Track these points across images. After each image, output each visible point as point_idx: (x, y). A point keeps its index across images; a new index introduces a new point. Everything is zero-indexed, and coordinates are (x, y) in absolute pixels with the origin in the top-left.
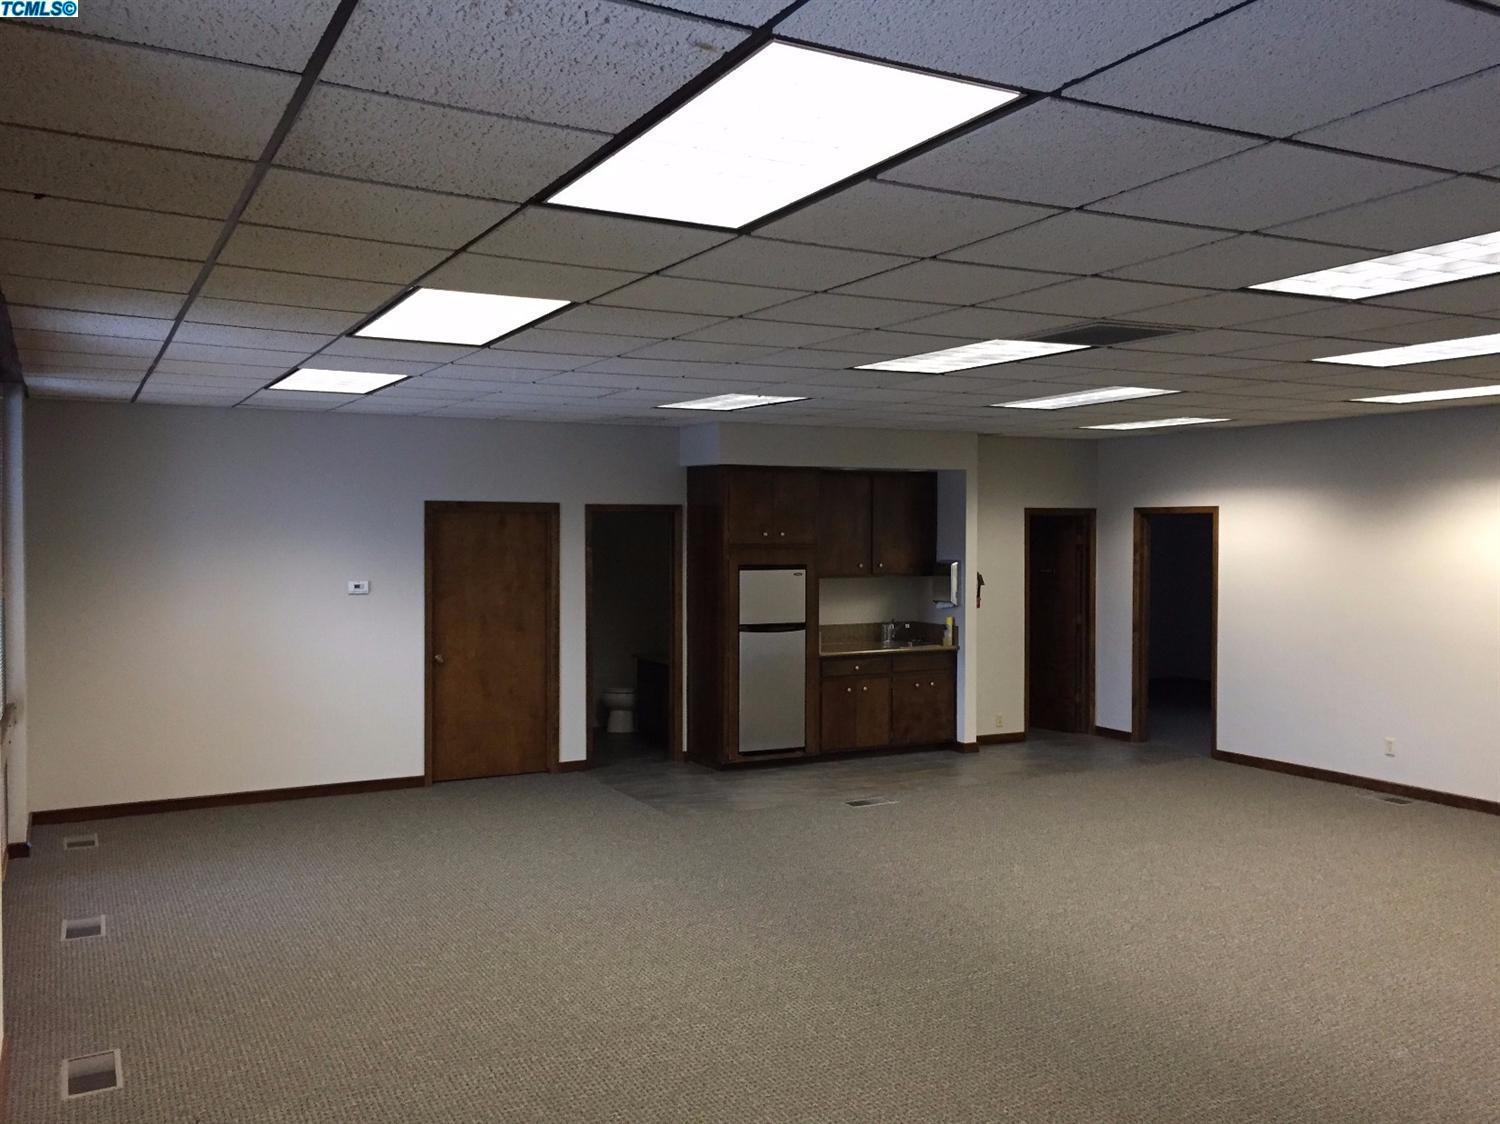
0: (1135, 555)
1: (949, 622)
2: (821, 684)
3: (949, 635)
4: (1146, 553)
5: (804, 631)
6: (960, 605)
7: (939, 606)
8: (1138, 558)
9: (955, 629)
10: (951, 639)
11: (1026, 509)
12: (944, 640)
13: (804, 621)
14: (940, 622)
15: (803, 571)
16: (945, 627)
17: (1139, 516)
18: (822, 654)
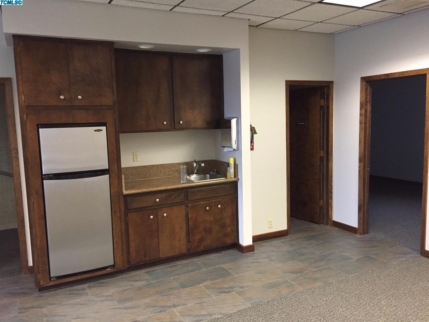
0: (361, 110)
1: (232, 161)
2: (126, 215)
3: (232, 170)
4: (369, 108)
5: (108, 175)
6: (239, 148)
7: (226, 150)
8: (363, 112)
9: (236, 166)
10: (233, 174)
11: (287, 82)
12: (228, 174)
13: (107, 168)
14: (226, 161)
15: (104, 128)
16: (228, 165)
17: (364, 83)
18: (125, 192)
